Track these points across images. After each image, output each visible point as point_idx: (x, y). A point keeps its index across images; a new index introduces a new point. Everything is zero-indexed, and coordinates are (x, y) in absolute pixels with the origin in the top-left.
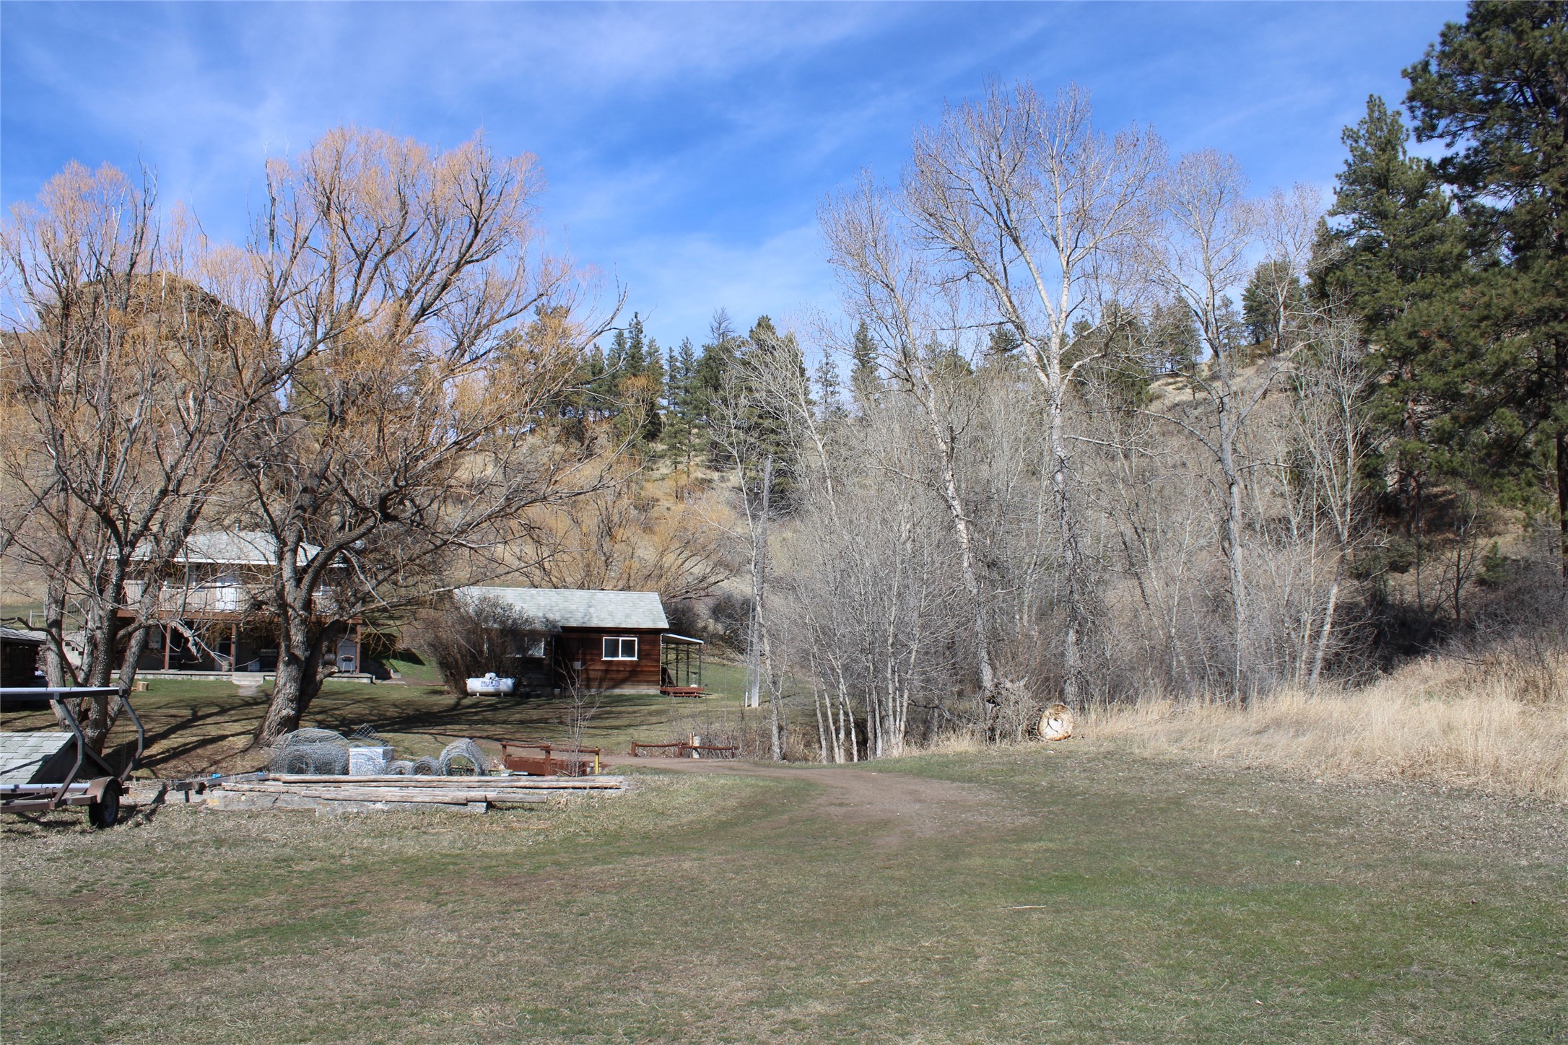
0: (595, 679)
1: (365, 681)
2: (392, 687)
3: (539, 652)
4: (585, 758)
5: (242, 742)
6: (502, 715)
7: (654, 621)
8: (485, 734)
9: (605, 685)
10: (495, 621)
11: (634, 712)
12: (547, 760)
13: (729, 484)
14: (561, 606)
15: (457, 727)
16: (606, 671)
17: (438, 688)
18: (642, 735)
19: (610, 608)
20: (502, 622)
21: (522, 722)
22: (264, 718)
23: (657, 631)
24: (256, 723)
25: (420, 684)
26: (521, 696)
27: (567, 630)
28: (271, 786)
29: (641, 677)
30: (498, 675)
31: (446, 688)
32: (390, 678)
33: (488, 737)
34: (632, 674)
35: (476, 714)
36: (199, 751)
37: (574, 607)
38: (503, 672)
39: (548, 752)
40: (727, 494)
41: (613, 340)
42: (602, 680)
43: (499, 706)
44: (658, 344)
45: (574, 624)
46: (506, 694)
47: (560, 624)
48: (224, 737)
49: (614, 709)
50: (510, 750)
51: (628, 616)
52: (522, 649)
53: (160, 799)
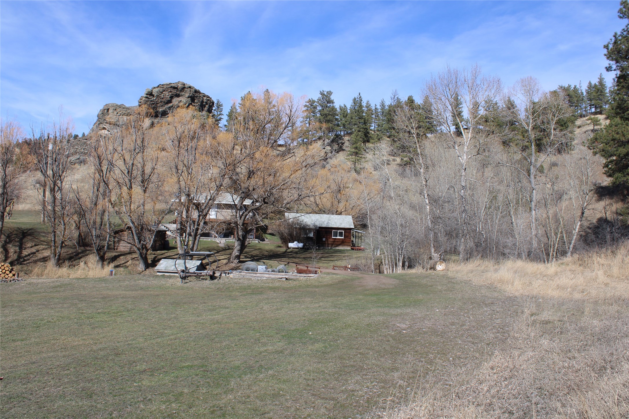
0: (330, 244)
1: (257, 242)
2: (265, 244)
3: (312, 235)
4: (317, 269)
5: (225, 261)
6: (298, 256)
7: (350, 225)
8: (293, 261)
9: (333, 246)
10: (298, 225)
11: (339, 256)
12: (307, 270)
13: (396, 163)
14: (320, 220)
15: (285, 259)
16: (334, 242)
17: (280, 245)
18: (338, 263)
19: (335, 221)
20: (300, 226)
21: (304, 258)
22: (231, 254)
23: (350, 229)
24: (228, 256)
25: (275, 243)
26: (306, 249)
27: (320, 228)
28: (242, 274)
29: (346, 244)
30: (298, 242)
31: (282, 245)
32: (265, 241)
33: (293, 262)
34: (342, 243)
35: (291, 255)
36: (214, 264)
37: (324, 220)
38: (301, 241)
39: (307, 267)
40: (395, 166)
41: (352, 101)
42: (332, 244)
43: (298, 252)
44: (370, 102)
45: (324, 226)
46: (301, 248)
47: (318, 226)
48: (220, 260)
49: (333, 254)
50: (298, 266)
51: (341, 224)
52: (306, 234)
53: (221, 275)
